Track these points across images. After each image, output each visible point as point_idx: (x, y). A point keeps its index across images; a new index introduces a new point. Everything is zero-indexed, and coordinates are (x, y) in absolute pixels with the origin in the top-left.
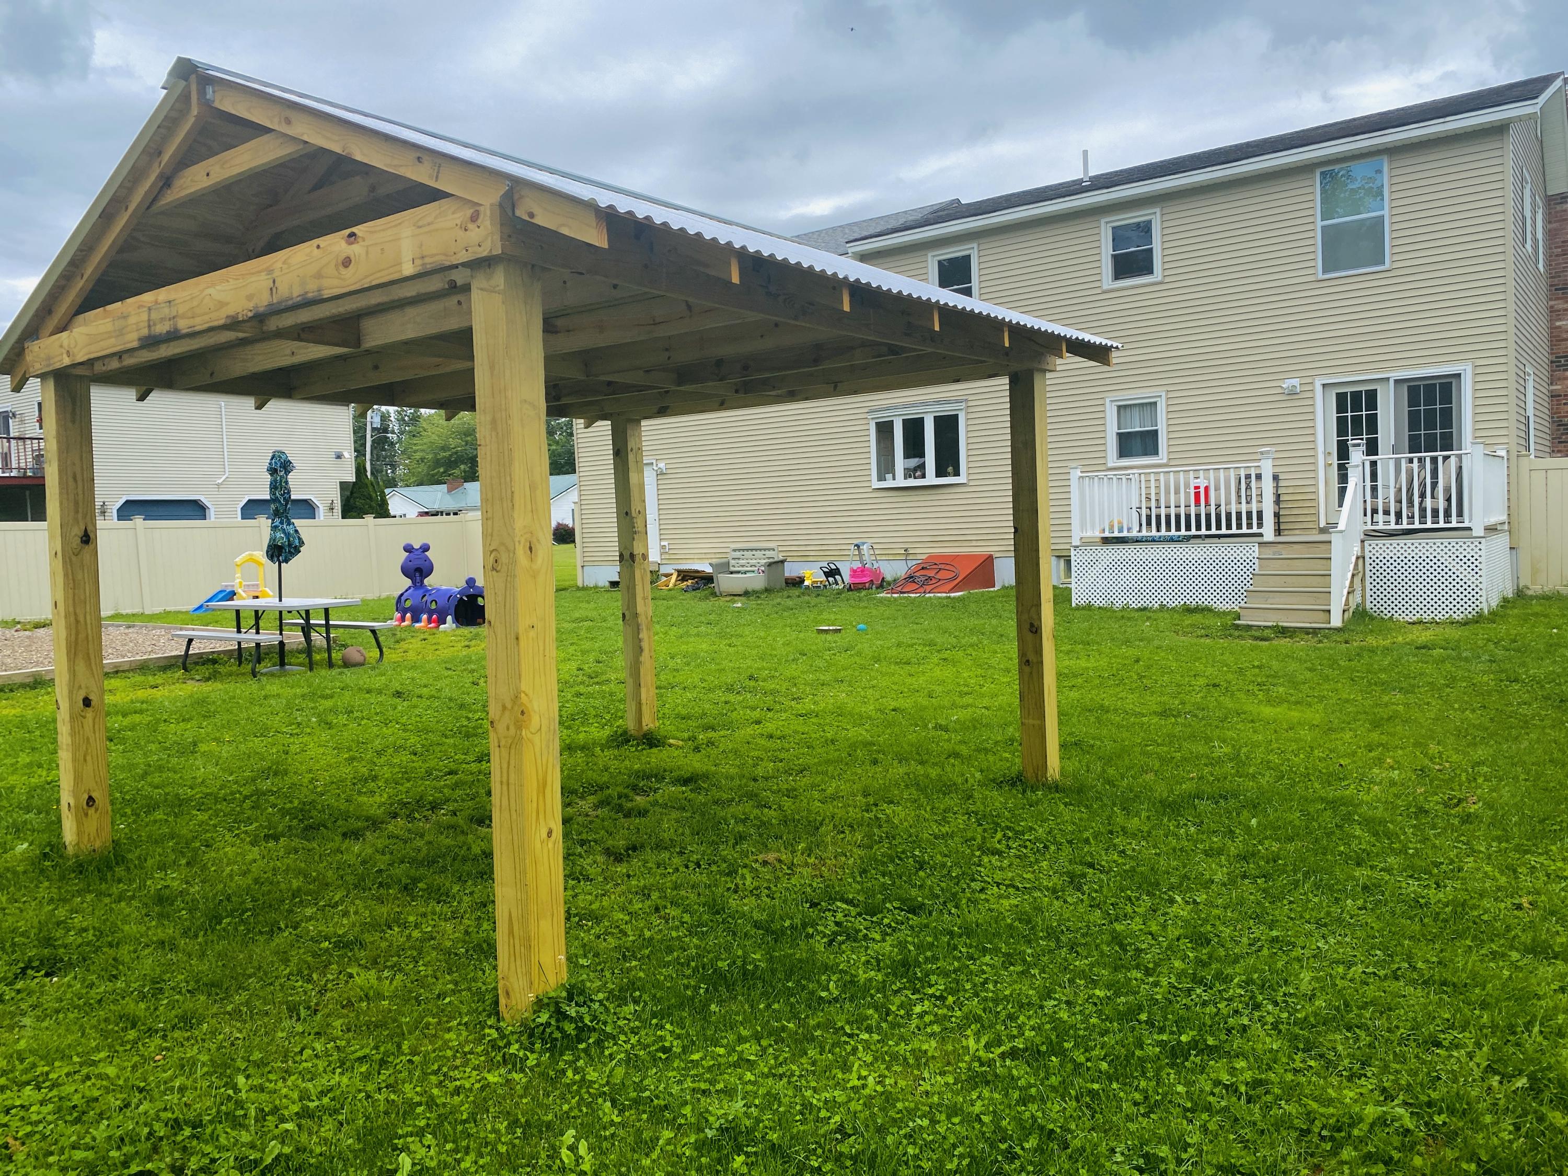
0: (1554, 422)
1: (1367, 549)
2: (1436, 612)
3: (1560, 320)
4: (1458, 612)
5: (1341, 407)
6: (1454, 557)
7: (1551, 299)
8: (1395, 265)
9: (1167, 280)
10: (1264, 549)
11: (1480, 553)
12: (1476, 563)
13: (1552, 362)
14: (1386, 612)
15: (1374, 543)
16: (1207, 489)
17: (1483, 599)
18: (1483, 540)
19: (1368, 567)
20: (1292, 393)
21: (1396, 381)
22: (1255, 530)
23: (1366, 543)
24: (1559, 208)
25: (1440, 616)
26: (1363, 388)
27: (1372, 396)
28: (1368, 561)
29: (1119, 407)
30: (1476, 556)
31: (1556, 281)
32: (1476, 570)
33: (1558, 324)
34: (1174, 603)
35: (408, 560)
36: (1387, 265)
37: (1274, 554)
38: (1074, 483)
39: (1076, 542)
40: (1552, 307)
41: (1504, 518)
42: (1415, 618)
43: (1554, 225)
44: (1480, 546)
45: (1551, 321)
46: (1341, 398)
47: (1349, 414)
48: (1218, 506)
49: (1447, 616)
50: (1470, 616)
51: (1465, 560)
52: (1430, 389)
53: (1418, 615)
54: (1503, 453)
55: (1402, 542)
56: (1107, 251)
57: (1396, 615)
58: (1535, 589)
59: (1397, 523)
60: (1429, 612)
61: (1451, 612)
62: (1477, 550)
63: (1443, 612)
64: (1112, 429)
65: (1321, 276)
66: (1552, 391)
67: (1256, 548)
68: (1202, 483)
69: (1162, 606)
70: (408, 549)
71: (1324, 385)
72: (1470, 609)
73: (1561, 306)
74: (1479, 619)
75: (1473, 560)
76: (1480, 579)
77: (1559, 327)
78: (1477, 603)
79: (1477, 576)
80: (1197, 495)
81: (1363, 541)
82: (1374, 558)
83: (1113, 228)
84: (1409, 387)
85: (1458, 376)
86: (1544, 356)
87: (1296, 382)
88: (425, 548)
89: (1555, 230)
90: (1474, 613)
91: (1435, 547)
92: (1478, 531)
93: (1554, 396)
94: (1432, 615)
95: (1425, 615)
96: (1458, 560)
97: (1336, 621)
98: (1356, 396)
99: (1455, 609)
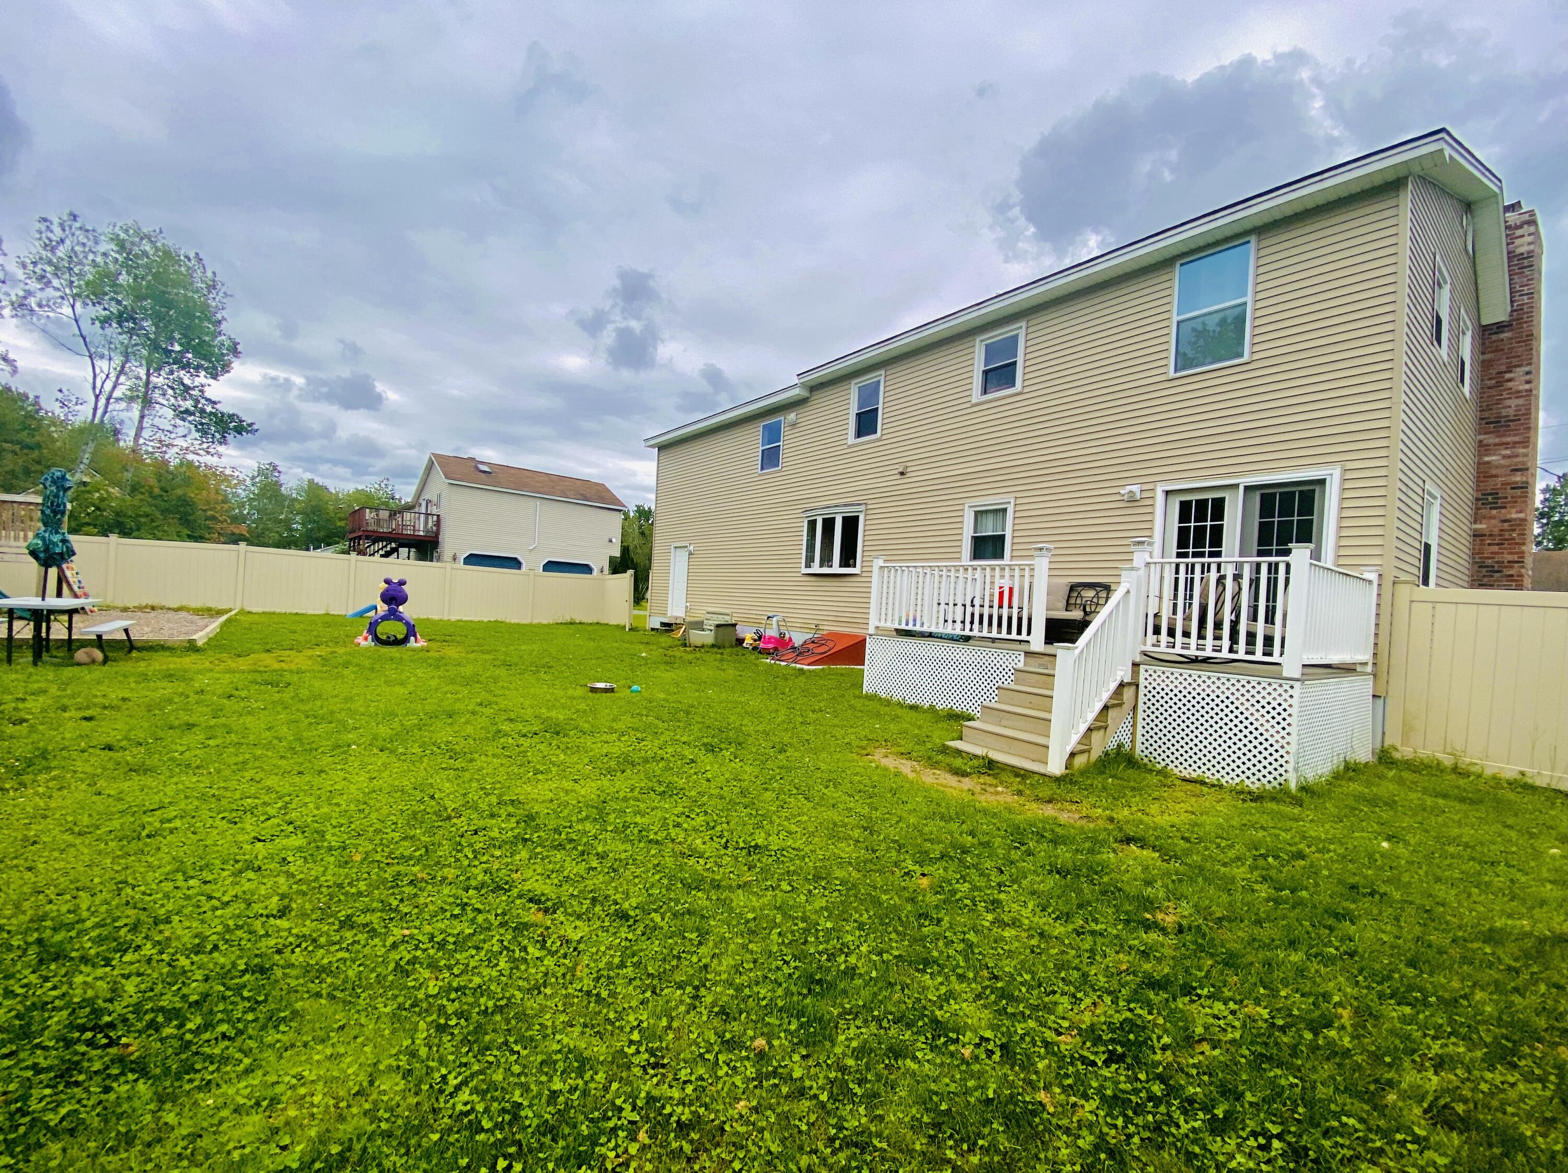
0: (1475, 563)
1: (1142, 675)
2: (1223, 772)
3: (1487, 455)
4: (1253, 779)
5: (1184, 516)
6: (1253, 701)
7: (1480, 434)
8: (1256, 357)
9: (1026, 390)
10: (1031, 660)
11: (1290, 701)
12: (1284, 715)
13: (1477, 499)
14: (1159, 759)
15: (1151, 669)
16: (1011, 590)
17: (1289, 767)
18: (1297, 685)
19: (1141, 699)
20: (1132, 500)
21: (1246, 488)
22: (1024, 636)
23: (1142, 668)
24: (1494, 337)
25: (1227, 778)
26: (1210, 496)
27: (1219, 505)
28: (1142, 692)
29: (976, 513)
30: (1285, 705)
31: (1486, 414)
32: (1284, 724)
33: (1487, 459)
34: (941, 705)
35: (387, 590)
36: (1246, 358)
37: (1040, 666)
38: (875, 570)
39: (872, 630)
40: (1481, 441)
41: (1366, 657)
42: (1194, 775)
43: (1487, 357)
44: (1291, 692)
45: (1480, 455)
46: (1185, 507)
47: (1192, 524)
48: (1021, 608)
49: (1237, 780)
50: (1268, 787)
51: (1268, 708)
52: (1287, 498)
53: (1199, 772)
54: (1373, 576)
55: (1186, 673)
56: (979, 366)
57: (1171, 766)
58: (1405, 752)
59: (1231, 650)
60: (1213, 770)
61: (1243, 777)
62: (1286, 696)
63: (1233, 774)
64: (968, 532)
65: (1172, 374)
66: (1475, 530)
67: (1022, 658)
68: (1006, 584)
69: (932, 707)
70: (387, 581)
71: (1167, 493)
72: (1270, 777)
73: (1491, 441)
74: (1280, 795)
75: (1279, 709)
76: (1288, 738)
77: (1489, 463)
78: (1281, 770)
79: (1283, 733)
80: (1001, 594)
81: (1135, 665)
82: (1150, 688)
83: (987, 346)
84: (1262, 495)
85: (1322, 482)
86: (1467, 491)
87: (1136, 488)
88: (402, 583)
89: (1490, 361)
90: (1275, 783)
91: (1228, 684)
92: (1291, 668)
93: (1477, 535)
94: (1218, 776)
95: (1208, 774)
96: (1258, 706)
97: (1056, 766)
98: (1202, 504)
99: (1248, 773)
